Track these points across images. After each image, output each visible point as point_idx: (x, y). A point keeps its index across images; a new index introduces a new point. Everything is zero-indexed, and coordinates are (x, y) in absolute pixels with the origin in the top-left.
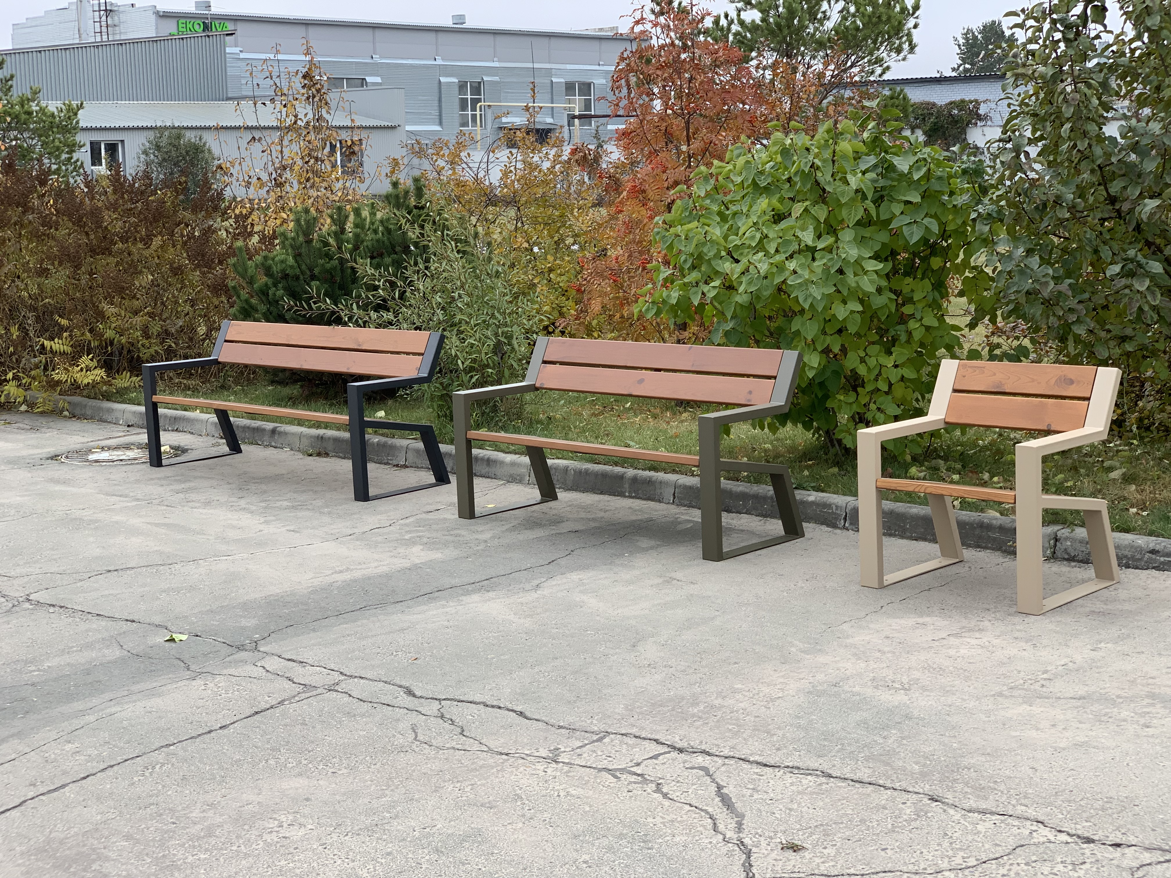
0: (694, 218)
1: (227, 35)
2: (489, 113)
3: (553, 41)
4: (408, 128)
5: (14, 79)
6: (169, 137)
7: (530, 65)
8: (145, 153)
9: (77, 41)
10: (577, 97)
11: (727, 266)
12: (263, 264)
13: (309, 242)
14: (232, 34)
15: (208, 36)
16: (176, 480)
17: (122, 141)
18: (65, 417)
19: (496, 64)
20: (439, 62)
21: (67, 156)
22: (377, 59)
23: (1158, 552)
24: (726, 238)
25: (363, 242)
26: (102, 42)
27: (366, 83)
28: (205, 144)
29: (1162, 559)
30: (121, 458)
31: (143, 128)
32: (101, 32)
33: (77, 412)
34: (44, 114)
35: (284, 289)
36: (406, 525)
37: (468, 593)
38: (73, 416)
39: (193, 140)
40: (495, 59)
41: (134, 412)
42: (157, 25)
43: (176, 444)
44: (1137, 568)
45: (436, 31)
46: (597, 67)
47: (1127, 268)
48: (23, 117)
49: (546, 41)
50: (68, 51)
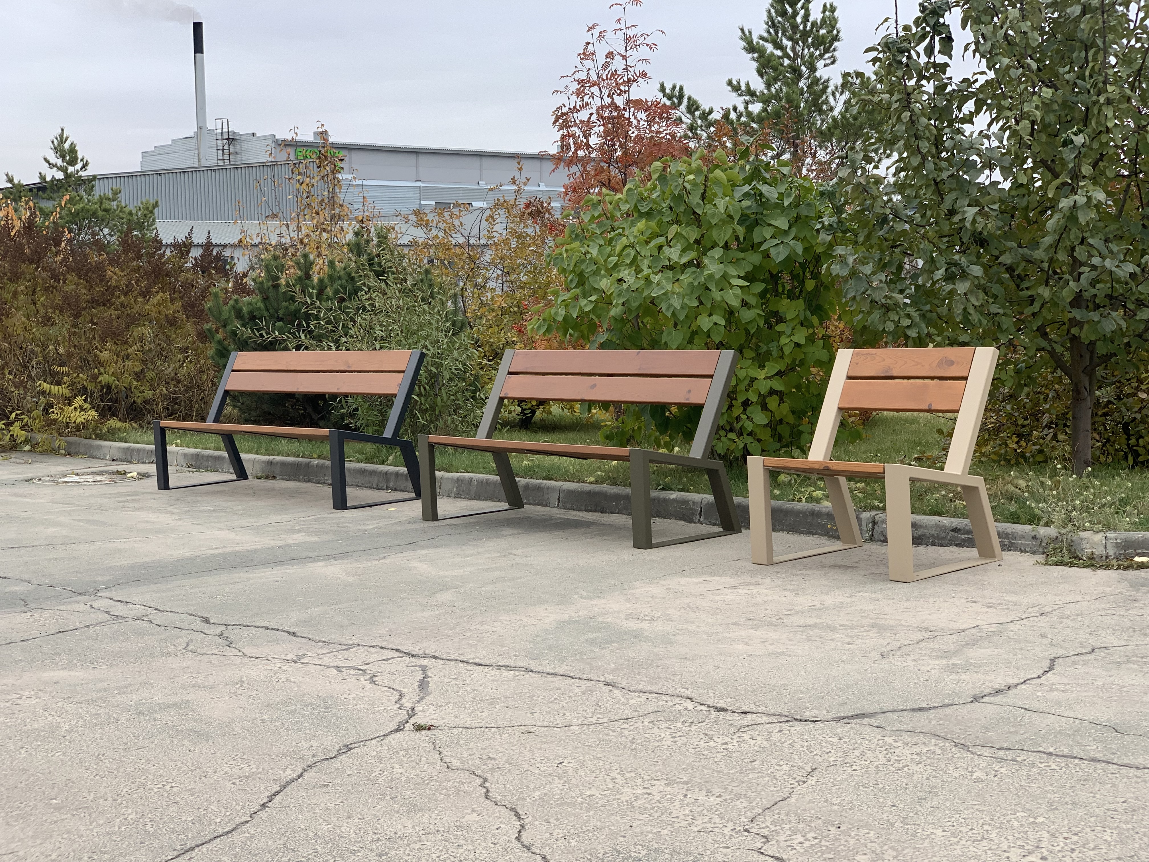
9: (197, 165)
12: (234, 307)
13: (277, 287)
18: (62, 454)
23: (960, 530)
25: (326, 287)
29: (963, 537)
32: (223, 160)
33: (72, 450)
34: (124, 213)
38: (69, 454)
41: (119, 448)
42: (273, 151)
44: (942, 546)
47: (949, 271)
50: (186, 174)
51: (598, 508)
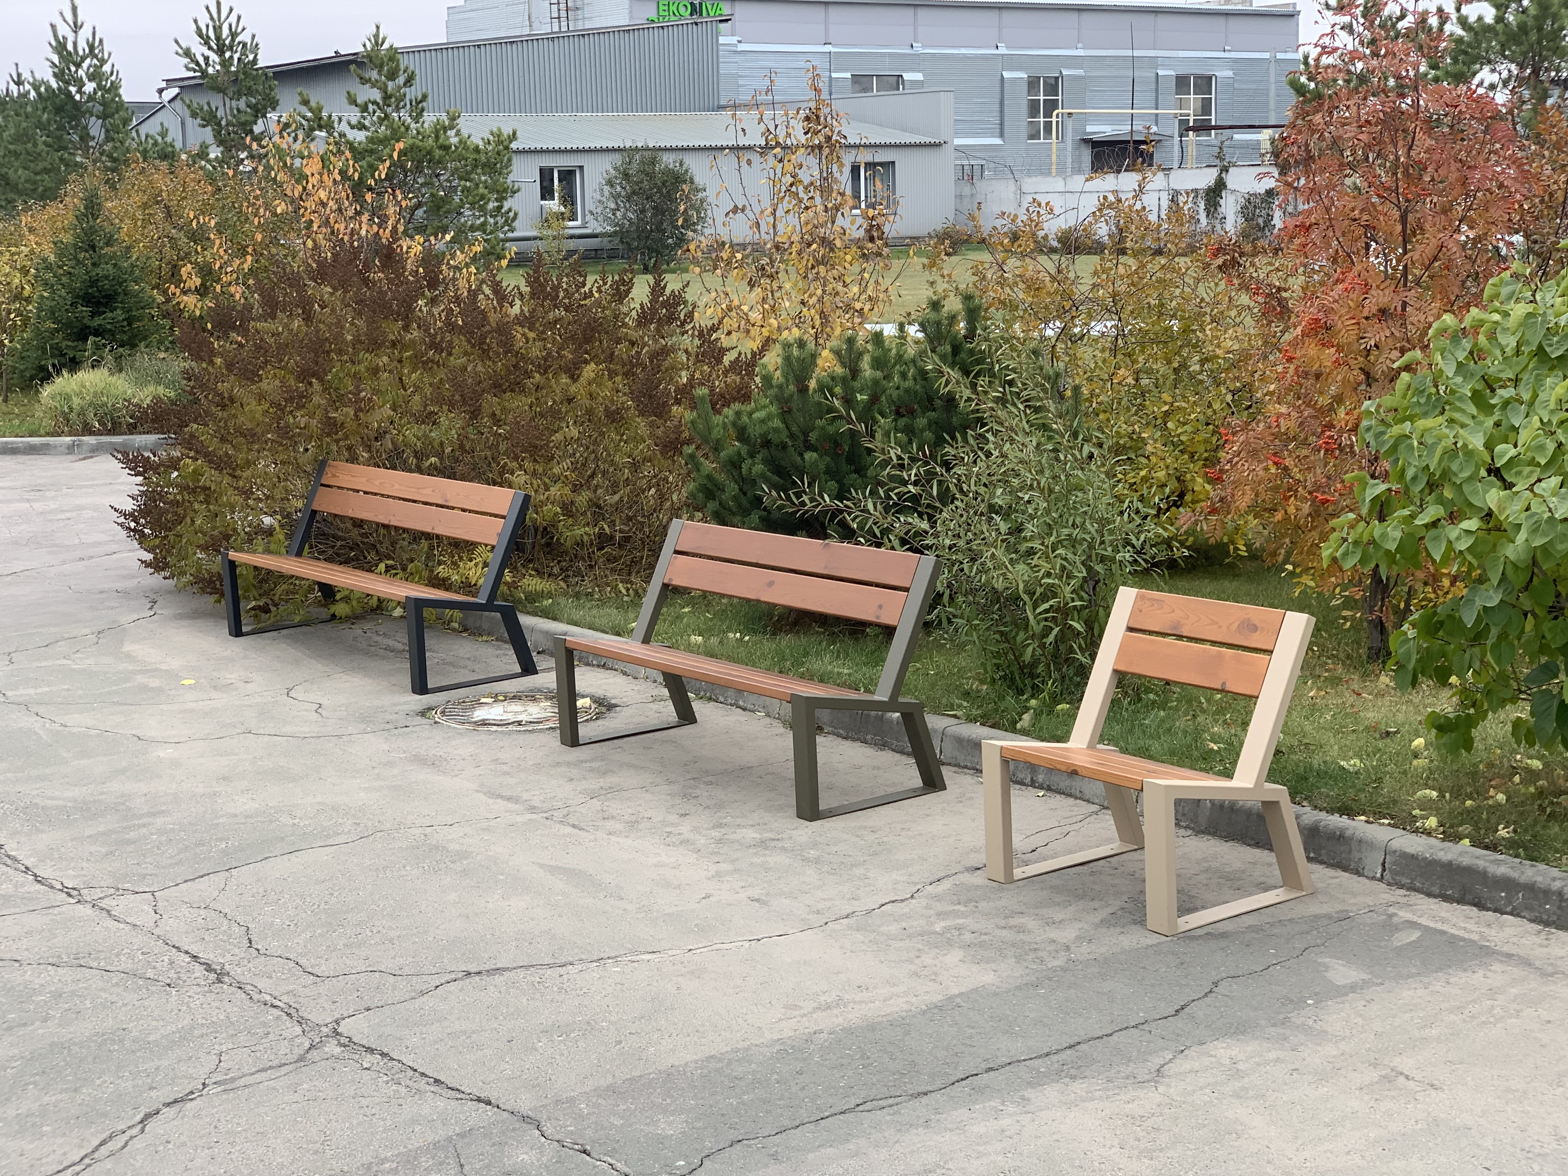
0: (1435, 407)
1: (721, 21)
2: (1070, 124)
3: (1161, 18)
4: (958, 142)
5: (430, 98)
6: (642, 162)
7: (1129, 53)
8: (610, 183)
9: (526, 31)
10: (1192, 96)
11: (1493, 497)
12: (734, 424)
13: (803, 390)
14: (727, 20)
15: (696, 24)
16: (592, 770)
17: (581, 168)
18: (454, 630)
19: (1080, 52)
20: (1002, 50)
21: (496, 204)
22: (919, 48)
24: (1489, 446)
25: (884, 392)
26: (560, 32)
27: (903, 81)
28: (687, 171)
30: (519, 718)
31: (608, 150)
32: (559, 18)
33: (471, 623)
34: (466, 148)
35: (765, 461)
36: (938, 898)
37: (1037, 1081)
38: (465, 630)
39: (671, 166)
40: (1080, 45)
42: (631, 7)
43: (600, 693)
45: (1000, 8)
46: (1221, 54)
48: (438, 153)
49: (1150, 18)
50: (514, 46)
51: (1468, 897)
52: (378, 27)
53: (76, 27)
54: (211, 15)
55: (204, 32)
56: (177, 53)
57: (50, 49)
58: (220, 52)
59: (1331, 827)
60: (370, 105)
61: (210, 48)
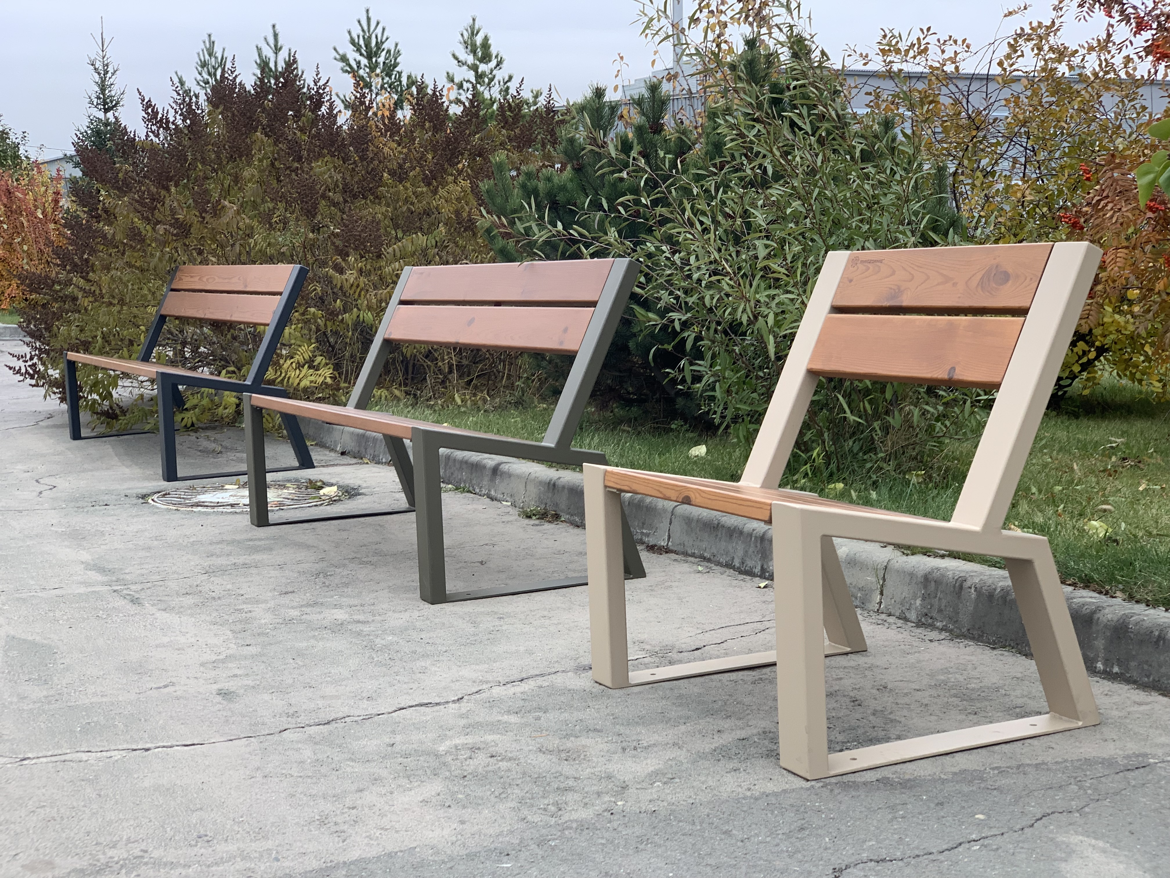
12: (524, 187)
52: (474, 20)
53: (277, 49)
54: (362, 28)
55: (356, 41)
56: (335, 59)
57: (256, 66)
58: (369, 57)
59: (1146, 624)
60: (465, 83)
61: (361, 54)
